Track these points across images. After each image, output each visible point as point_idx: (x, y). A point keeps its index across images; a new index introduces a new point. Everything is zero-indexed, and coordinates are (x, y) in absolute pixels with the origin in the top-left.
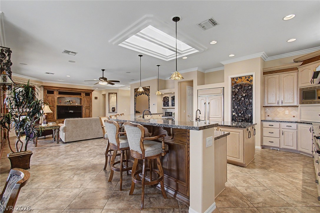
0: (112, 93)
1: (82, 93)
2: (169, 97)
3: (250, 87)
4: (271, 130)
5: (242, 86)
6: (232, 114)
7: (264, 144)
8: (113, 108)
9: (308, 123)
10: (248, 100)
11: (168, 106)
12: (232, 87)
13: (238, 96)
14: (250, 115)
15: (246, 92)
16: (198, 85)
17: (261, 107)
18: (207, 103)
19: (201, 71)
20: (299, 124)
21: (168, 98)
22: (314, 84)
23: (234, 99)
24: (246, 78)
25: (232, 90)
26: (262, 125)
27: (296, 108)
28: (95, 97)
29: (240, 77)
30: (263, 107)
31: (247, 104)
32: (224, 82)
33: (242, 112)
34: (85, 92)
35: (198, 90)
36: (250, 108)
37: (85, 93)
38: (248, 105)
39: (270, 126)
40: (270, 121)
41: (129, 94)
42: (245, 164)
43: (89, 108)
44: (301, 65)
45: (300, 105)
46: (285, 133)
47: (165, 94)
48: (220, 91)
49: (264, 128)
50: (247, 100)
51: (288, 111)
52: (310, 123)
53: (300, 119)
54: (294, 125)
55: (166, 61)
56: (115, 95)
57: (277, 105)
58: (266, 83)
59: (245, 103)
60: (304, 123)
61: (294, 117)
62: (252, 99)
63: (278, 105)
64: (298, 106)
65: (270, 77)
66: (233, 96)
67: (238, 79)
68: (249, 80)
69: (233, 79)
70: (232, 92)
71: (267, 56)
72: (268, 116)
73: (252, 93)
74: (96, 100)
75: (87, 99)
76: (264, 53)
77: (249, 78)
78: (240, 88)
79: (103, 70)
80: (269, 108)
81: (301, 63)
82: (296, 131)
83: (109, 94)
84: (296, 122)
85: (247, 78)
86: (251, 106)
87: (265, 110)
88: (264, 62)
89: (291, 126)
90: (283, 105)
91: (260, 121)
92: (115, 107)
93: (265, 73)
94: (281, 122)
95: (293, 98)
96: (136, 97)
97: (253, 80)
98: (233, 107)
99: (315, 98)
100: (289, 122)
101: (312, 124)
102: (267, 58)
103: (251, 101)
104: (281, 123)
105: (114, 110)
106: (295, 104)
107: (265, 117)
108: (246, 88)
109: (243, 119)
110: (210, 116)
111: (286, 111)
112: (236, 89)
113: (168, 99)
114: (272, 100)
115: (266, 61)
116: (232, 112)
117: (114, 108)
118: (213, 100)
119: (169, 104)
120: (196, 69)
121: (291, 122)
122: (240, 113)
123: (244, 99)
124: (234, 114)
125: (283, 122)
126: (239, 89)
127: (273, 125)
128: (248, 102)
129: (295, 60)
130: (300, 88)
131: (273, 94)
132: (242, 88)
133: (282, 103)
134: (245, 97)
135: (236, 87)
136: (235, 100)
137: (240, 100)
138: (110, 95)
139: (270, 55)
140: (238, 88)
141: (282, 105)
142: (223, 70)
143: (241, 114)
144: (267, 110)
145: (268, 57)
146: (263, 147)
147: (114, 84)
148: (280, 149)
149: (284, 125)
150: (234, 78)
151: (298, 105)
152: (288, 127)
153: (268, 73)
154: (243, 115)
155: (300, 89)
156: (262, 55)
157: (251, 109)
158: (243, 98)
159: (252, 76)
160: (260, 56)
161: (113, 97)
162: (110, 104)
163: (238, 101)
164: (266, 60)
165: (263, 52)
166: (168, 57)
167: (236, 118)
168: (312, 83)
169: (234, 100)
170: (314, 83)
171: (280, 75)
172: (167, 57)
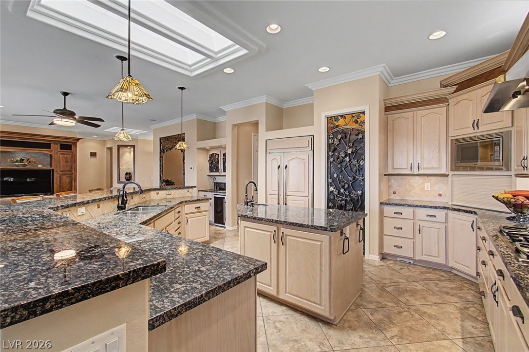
0: (126, 146)
1: (52, 145)
2: (218, 155)
3: (360, 136)
4: (398, 223)
5: (345, 133)
6: (328, 190)
7: (385, 251)
8: (127, 174)
9: (467, 212)
10: (357, 161)
11: (217, 171)
12: (328, 136)
13: (339, 154)
14: (360, 192)
15: (353, 145)
16: (266, 131)
17: (380, 175)
18: (283, 167)
19: (273, 104)
20: (449, 211)
21: (217, 157)
22: (478, 131)
23: (332, 160)
24: (353, 117)
25: (328, 141)
26: (381, 212)
27: (445, 178)
28: (91, 153)
29: (341, 116)
30: (385, 175)
31: (354, 169)
32: (313, 125)
33: (346, 186)
34: (59, 141)
35: (266, 140)
36: (361, 178)
37: (59, 145)
38: (356, 172)
39: (396, 215)
40: (396, 205)
41: (151, 148)
42: (335, 317)
43: (68, 173)
44: (455, 92)
45: (451, 173)
46: (424, 230)
47: (212, 148)
48: (306, 142)
49: (385, 219)
50: (355, 162)
51: (429, 184)
52: (471, 212)
53: (452, 202)
54: (440, 214)
55: (190, 77)
56: (132, 149)
57: (409, 172)
58: (390, 127)
59: (352, 166)
60: (459, 210)
61: (440, 195)
62: (364, 160)
63: (412, 173)
64: (447, 176)
65: (396, 116)
66: (331, 154)
67: (340, 118)
68: (359, 122)
69: (330, 119)
70: (329, 145)
71: (393, 77)
72: (394, 193)
73: (363, 148)
74: (93, 159)
75: (66, 156)
76: (384, 67)
77: (358, 117)
78: (342, 138)
79: (65, 94)
80: (396, 177)
81: (454, 88)
82: (444, 225)
83: (119, 147)
84: (445, 208)
85: (356, 118)
86: (363, 175)
87: (389, 180)
88: (386, 87)
89: (435, 216)
90: (421, 172)
91: (378, 204)
92: (132, 171)
93: (387, 109)
94: (417, 206)
95: (438, 159)
96: (162, 154)
97: (365, 121)
98: (330, 175)
99: (478, 159)
100: (431, 207)
101: (475, 213)
102: (393, 80)
103: (362, 164)
104: (417, 209)
105: (129, 177)
106: (443, 171)
107: (389, 195)
108: (353, 137)
109: (349, 199)
110: (288, 193)
111: (426, 184)
112: (336, 140)
113: (218, 159)
114: (401, 162)
115: (390, 85)
116: (329, 185)
117: (130, 173)
118: (294, 160)
119: (219, 168)
120: (263, 100)
121: (436, 208)
122: (343, 187)
123: (350, 160)
124: (331, 189)
125: (421, 206)
126: (340, 140)
127: (401, 214)
128: (357, 165)
129: (443, 83)
130: (452, 138)
131: (402, 151)
132: (346, 137)
133: (418, 169)
134: (351, 155)
135: (335, 134)
136: (334, 160)
137: (343, 161)
138: (121, 150)
139: (397, 74)
140: (339, 136)
141: (418, 173)
142: (312, 104)
143: (345, 190)
144: (393, 181)
145: (395, 77)
146: (383, 257)
147: (100, 126)
148: (415, 260)
149: (422, 213)
150: (331, 117)
151: (447, 173)
152: (429, 218)
153: (394, 108)
154: (347, 192)
155: (451, 140)
156: (381, 72)
157: (363, 180)
158: (348, 158)
159: (364, 113)
160: (379, 73)
161: (128, 154)
162: (121, 167)
163: (339, 163)
164: (390, 83)
165: (384, 64)
166: (193, 68)
167: (336, 198)
168: (476, 128)
169: (332, 162)
170: (478, 129)
171: (415, 112)
172: (190, 66)
